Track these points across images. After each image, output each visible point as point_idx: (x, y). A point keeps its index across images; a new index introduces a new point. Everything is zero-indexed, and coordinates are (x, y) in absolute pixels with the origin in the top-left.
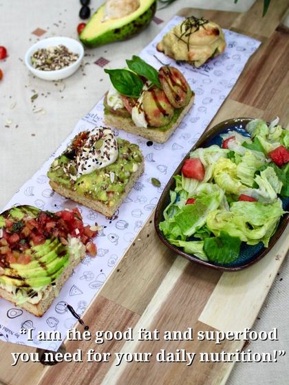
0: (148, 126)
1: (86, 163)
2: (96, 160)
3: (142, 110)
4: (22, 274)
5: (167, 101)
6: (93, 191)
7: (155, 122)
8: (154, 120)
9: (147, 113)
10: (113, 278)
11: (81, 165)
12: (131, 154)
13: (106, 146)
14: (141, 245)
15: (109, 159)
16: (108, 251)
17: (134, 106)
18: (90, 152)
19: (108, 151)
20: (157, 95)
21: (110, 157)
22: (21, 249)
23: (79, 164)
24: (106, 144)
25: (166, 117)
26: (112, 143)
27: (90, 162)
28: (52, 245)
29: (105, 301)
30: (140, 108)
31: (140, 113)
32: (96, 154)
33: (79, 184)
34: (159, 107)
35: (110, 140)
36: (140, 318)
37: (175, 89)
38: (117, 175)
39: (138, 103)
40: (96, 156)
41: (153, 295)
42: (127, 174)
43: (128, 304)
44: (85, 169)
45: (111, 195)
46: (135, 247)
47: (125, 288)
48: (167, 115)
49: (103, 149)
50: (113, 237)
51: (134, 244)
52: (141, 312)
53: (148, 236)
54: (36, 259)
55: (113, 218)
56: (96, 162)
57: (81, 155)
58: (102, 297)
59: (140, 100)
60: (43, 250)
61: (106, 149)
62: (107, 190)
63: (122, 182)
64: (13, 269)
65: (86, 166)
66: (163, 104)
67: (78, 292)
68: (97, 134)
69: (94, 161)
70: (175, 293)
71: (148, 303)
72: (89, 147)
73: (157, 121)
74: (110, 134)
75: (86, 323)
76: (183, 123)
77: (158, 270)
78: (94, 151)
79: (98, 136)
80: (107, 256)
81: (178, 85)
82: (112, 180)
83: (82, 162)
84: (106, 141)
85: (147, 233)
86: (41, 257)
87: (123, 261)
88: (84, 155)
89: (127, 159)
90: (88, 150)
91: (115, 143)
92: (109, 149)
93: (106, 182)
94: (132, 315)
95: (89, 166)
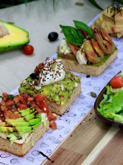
0: (87, 63)
1: (46, 77)
2: (52, 75)
3: (83, 52)
4: (13, 124)
5: (100, 48)
6: (51, 96)
7: (92, 59)
8: (91, 58)
9: (86, 53)
10: (68, 139)
11: (42, 79)
12: (73, 78)
13: (58, 68)
14: (85, 124)
15: (60, 75)
16: (64, 127)
17: (78, 50)
18: (48, 70)
19: (59, 70)
20: (93, 43)
21: (61, 74)
22: (13, 110)
23: (41, 78)
24: (58, 67)
25: (99, 57)
26: (61, 66)
27: (48, 76)
28: (31, 111)
29: (64, 150)
30: (82, 51)
31: (82, 54)
32: (52, 71)
33: (40, 92)
34: (95, 50)
35: (60, 65)
36: (87, 157)
37: (105, 42)
38: (65, 87)
39: (81, 48)
40: (52, 73)
41: (95, 147)
42: (72, 88)
43: (79, 151)
44: (45, 81)
45: (62, 98)
46: (81, 125)
47: (76, 144)
48: (100, 56)
49: (56, 70)
50: (67, 120)
51: (81, 124)
52: (87, 154)
53: (90, 120)
54: (22, 117)
55: (66, 112)
56: (52, 76)
57: (42, 73)
58: (61, 148)
59: (82, 47)
60: (26, 113)
61: (58, 69)
62: (59, 95)
63: (69, 92)
64: (7, 122)
65: (46, 79)
66: (97, 49)
67: (46, 146)
68: (52, 61)
69: (50, 75)
70: (109, 146)
71: (91, 151)
72: (48, 68)
73: (93, 58)
74: (60, 62)
75: (52, 160)
76: (110, 66)
77: (97, 135)
78: (50, 70)
79: (53, 62)
80: (63, 130)
81: (106, 40)
82: (63, 89)
83: (43, 77)
84: (58, 65)
85: (89, 118)
86: (24, 116)
87: (74, 132)
88: (44, 72)
89: (71, 80)
90: (46, 69)
91: (63, 67)
92: (60, 69)
93: (58, 90)
94: (82, 156)
95: (48, 79)
